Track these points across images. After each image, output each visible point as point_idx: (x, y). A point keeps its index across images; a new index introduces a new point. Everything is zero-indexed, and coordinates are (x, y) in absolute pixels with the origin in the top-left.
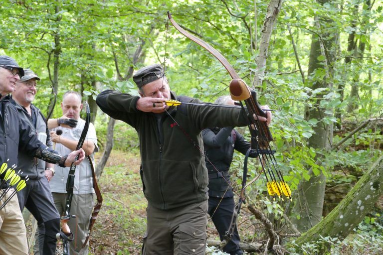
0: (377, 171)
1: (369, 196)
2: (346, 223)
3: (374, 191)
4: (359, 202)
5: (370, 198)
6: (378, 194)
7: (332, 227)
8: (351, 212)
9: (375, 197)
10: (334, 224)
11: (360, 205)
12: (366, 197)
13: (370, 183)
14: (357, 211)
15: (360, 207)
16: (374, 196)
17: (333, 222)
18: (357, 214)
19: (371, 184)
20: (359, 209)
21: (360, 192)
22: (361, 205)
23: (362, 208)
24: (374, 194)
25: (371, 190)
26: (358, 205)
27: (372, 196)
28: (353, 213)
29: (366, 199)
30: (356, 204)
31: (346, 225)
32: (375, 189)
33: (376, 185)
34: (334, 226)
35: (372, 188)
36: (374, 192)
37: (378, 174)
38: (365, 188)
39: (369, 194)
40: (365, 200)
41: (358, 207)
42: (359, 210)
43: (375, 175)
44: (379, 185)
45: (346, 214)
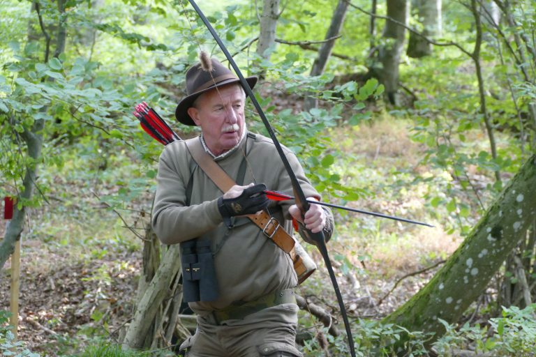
0: (499, 207)
1: (485, 252)
2: (447, 297)
3: (493, 242)
4: (469, 262)
5: (487, 255)
6: (503, 248)
7: (426, 304)
8: (456, 278)
9: (497, 253)
10: (429, 299)
11: (470, 266)
12: (480, 252)
13: (487, 228)
14: (465, 278)
15: (471, 269)
16: (494, 252)
17: (428, 295)
18: (466, 281)
19: (489, 229)
20: (469, 273)
21: (472, 245)
22: (473, 267)
23: (475, 272)
24: (495, 248)
25: (488, 241)
26: (467, 267)
27: (490, 250)
28: (459, 280)
29: (480, 256)
30: (464, 265)
31: (449, 300)
32: (494, 240)
33: (496, 233)
34: (430, 302)
35: (490, 238)
36: (494, 245)
37: (500, 214)
38: (479, 236)
39: (485, 248)
40: (477, 258)
41: (467, 271)
42: (470, 275)
43: (496, 215)
44: (502, 232)
45: (447, 281)
